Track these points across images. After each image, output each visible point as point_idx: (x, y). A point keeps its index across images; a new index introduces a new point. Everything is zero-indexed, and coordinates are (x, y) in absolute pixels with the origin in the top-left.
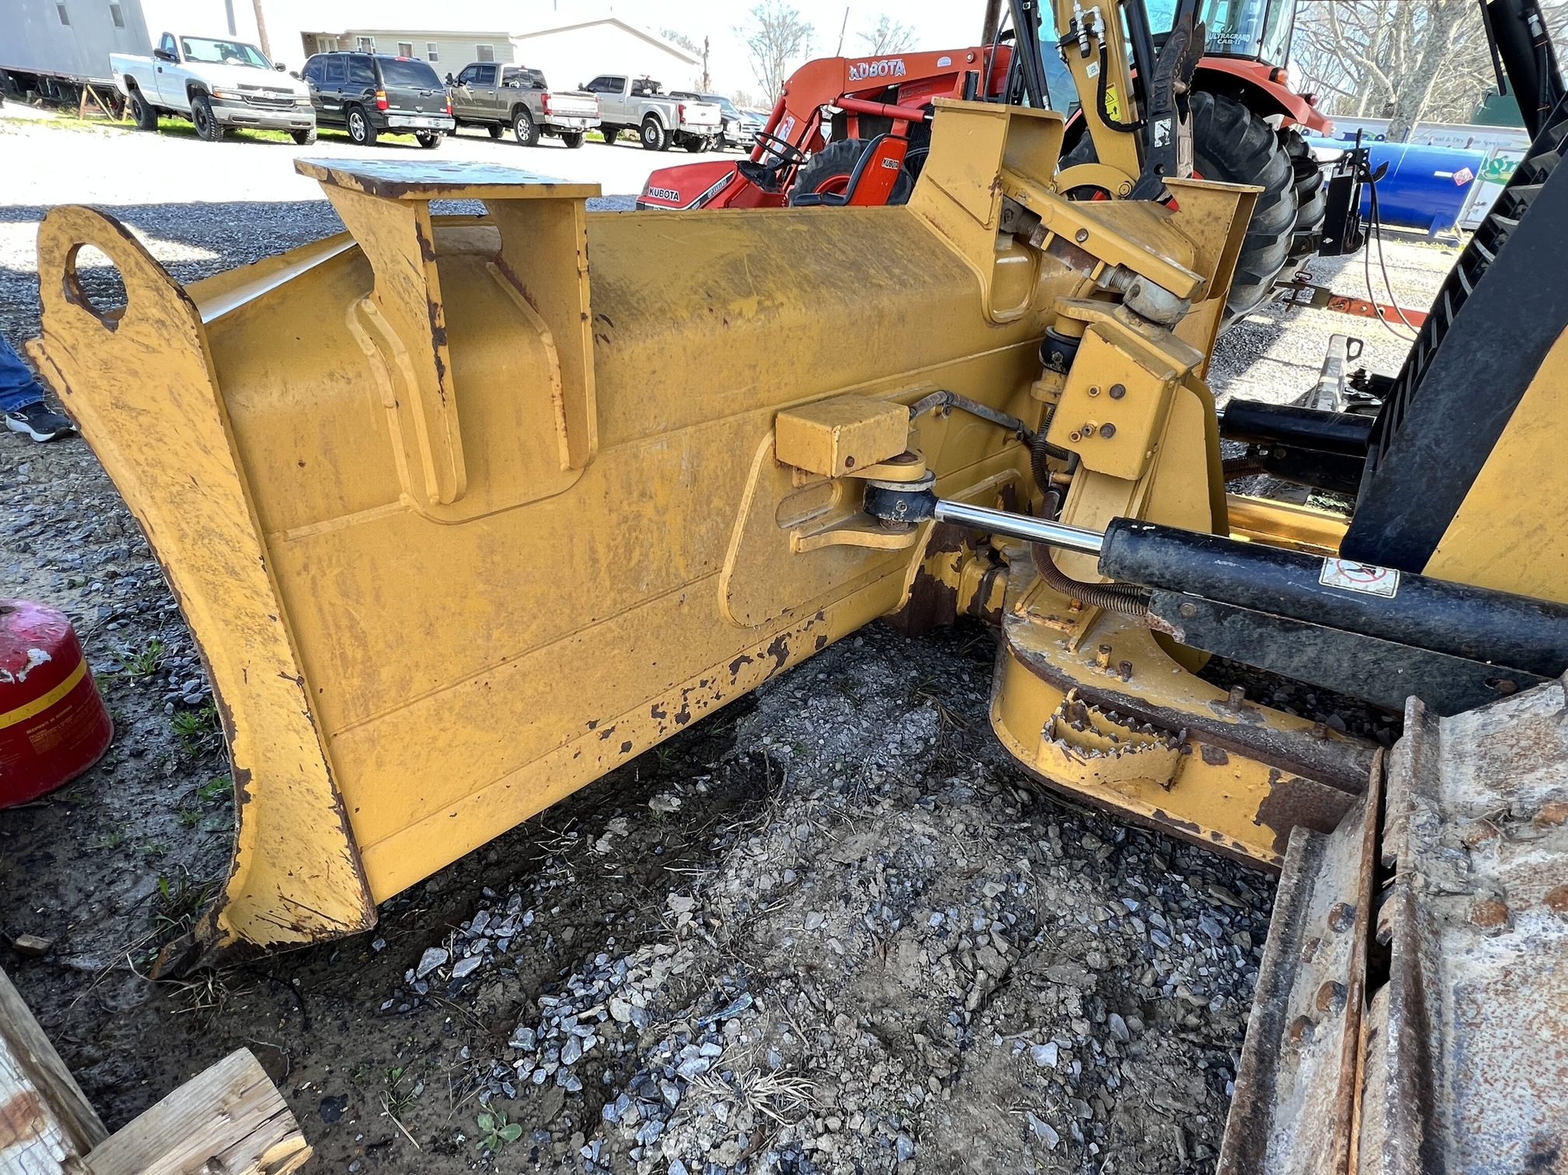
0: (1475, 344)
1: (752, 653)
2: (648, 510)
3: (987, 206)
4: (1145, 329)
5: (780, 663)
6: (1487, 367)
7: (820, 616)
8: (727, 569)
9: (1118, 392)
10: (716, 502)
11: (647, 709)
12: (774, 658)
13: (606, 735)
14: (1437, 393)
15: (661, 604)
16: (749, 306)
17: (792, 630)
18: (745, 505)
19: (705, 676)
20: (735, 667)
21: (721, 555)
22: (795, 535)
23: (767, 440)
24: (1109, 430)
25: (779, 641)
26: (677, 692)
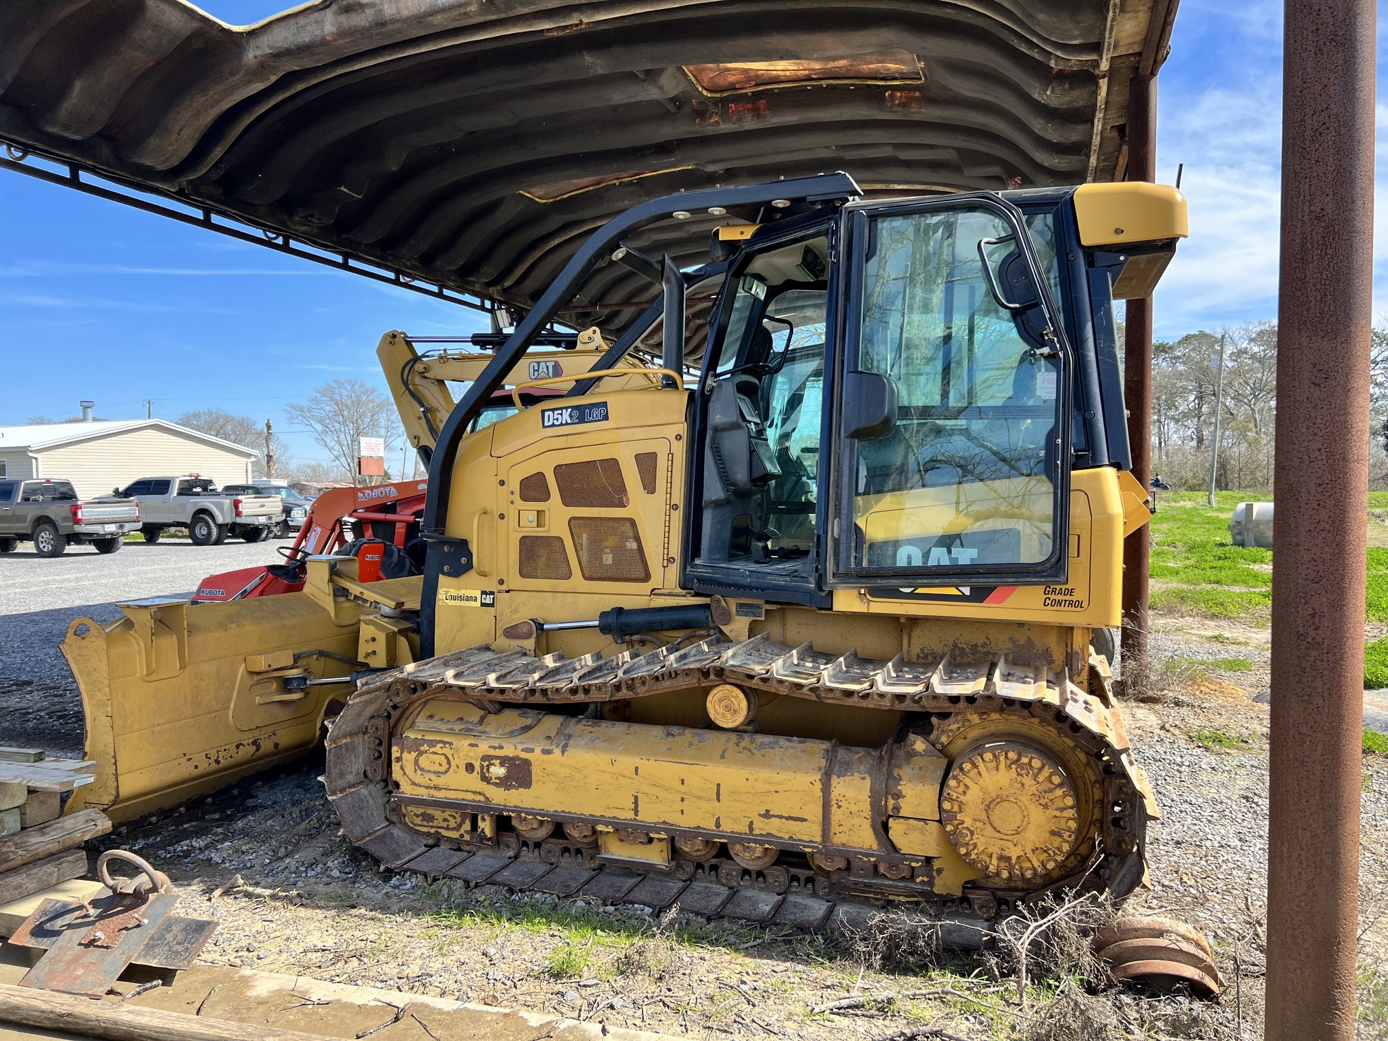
1: (245, 743)
2: (203, 684)
3: (327, 588)
4: (386, 620)
5: (258, 750)
7: (274, 734)
8: (232, 707)
9: (374, 640)
10: (226, 684)
11: (204, 754)
12: (254, 748)
13: (189, 760)
15: (208, 716)
16: (234, 626)
17: (262, 737)
18: (237, 686)
19: (226, 747)
20: (238, 747)
21: (230, 703)
22: (257, 698)
23: (244, 665)
24: (374, 652)
25: (256, 740)
26: (215, 751)
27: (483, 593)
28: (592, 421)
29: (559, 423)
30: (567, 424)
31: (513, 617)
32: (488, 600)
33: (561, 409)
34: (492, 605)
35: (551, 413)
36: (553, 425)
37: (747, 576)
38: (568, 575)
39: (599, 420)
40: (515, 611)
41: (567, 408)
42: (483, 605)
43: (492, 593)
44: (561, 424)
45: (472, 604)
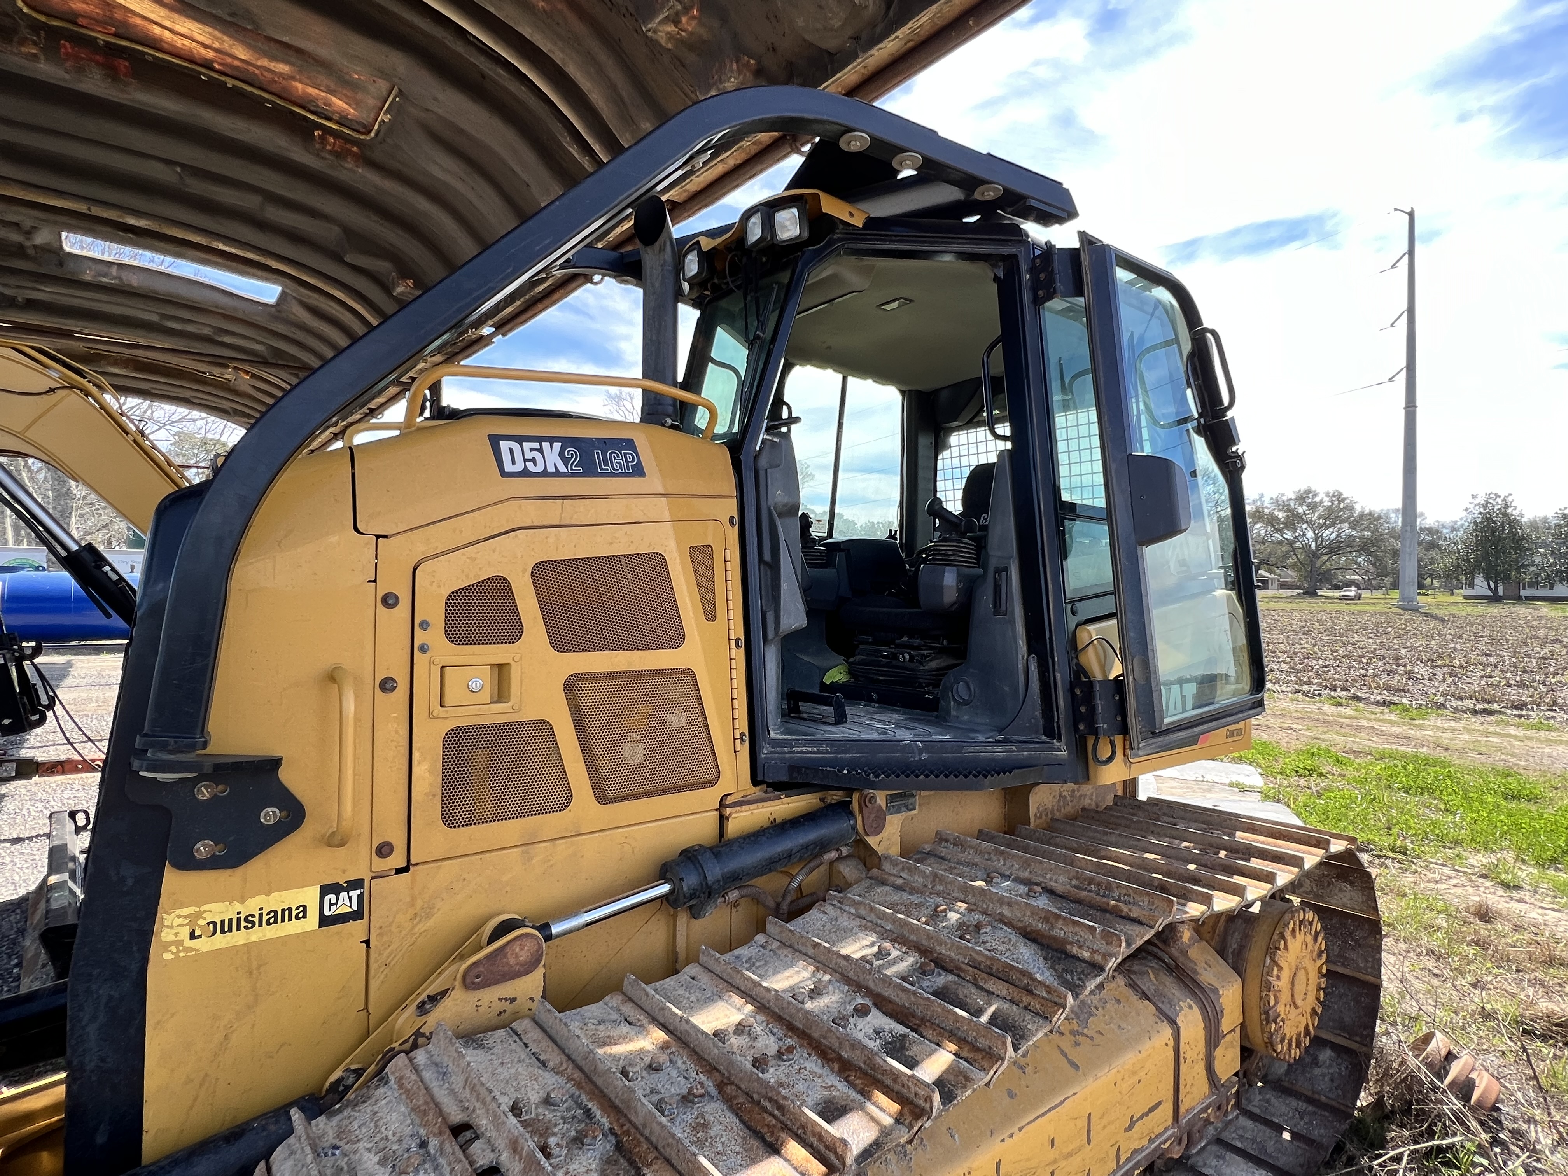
0: (94, 987)
6: (111, 998)
14: (83, 1028)
27: (325, 890)
28: (612, 475)
29: (539, 469)
30: (557, 474)
31: (421, 927)
32: (346, 903)
33: (540, 439)
34: (357, 915)
35: (515, 446)
36: (525, 473)
37: (921, 751)
38: (565, 801)
39: (626, 475)
40: (428, 912)
41: (552, 440)
42: (324, 921)
43: (357, 884)
44: (545, 473)
45: (292, 927)
